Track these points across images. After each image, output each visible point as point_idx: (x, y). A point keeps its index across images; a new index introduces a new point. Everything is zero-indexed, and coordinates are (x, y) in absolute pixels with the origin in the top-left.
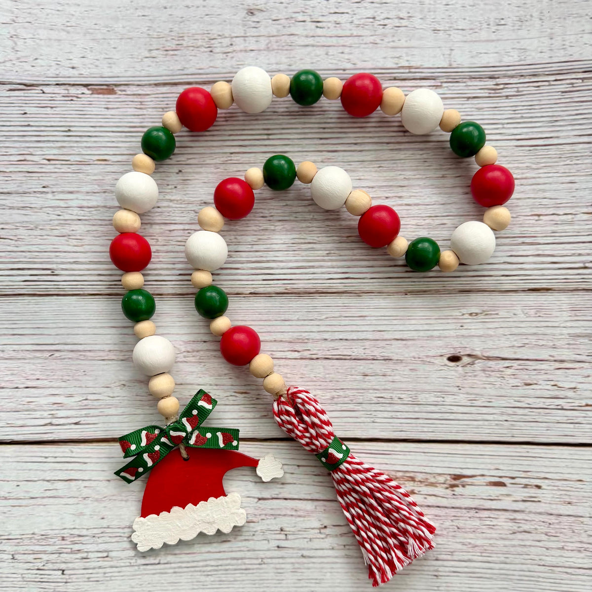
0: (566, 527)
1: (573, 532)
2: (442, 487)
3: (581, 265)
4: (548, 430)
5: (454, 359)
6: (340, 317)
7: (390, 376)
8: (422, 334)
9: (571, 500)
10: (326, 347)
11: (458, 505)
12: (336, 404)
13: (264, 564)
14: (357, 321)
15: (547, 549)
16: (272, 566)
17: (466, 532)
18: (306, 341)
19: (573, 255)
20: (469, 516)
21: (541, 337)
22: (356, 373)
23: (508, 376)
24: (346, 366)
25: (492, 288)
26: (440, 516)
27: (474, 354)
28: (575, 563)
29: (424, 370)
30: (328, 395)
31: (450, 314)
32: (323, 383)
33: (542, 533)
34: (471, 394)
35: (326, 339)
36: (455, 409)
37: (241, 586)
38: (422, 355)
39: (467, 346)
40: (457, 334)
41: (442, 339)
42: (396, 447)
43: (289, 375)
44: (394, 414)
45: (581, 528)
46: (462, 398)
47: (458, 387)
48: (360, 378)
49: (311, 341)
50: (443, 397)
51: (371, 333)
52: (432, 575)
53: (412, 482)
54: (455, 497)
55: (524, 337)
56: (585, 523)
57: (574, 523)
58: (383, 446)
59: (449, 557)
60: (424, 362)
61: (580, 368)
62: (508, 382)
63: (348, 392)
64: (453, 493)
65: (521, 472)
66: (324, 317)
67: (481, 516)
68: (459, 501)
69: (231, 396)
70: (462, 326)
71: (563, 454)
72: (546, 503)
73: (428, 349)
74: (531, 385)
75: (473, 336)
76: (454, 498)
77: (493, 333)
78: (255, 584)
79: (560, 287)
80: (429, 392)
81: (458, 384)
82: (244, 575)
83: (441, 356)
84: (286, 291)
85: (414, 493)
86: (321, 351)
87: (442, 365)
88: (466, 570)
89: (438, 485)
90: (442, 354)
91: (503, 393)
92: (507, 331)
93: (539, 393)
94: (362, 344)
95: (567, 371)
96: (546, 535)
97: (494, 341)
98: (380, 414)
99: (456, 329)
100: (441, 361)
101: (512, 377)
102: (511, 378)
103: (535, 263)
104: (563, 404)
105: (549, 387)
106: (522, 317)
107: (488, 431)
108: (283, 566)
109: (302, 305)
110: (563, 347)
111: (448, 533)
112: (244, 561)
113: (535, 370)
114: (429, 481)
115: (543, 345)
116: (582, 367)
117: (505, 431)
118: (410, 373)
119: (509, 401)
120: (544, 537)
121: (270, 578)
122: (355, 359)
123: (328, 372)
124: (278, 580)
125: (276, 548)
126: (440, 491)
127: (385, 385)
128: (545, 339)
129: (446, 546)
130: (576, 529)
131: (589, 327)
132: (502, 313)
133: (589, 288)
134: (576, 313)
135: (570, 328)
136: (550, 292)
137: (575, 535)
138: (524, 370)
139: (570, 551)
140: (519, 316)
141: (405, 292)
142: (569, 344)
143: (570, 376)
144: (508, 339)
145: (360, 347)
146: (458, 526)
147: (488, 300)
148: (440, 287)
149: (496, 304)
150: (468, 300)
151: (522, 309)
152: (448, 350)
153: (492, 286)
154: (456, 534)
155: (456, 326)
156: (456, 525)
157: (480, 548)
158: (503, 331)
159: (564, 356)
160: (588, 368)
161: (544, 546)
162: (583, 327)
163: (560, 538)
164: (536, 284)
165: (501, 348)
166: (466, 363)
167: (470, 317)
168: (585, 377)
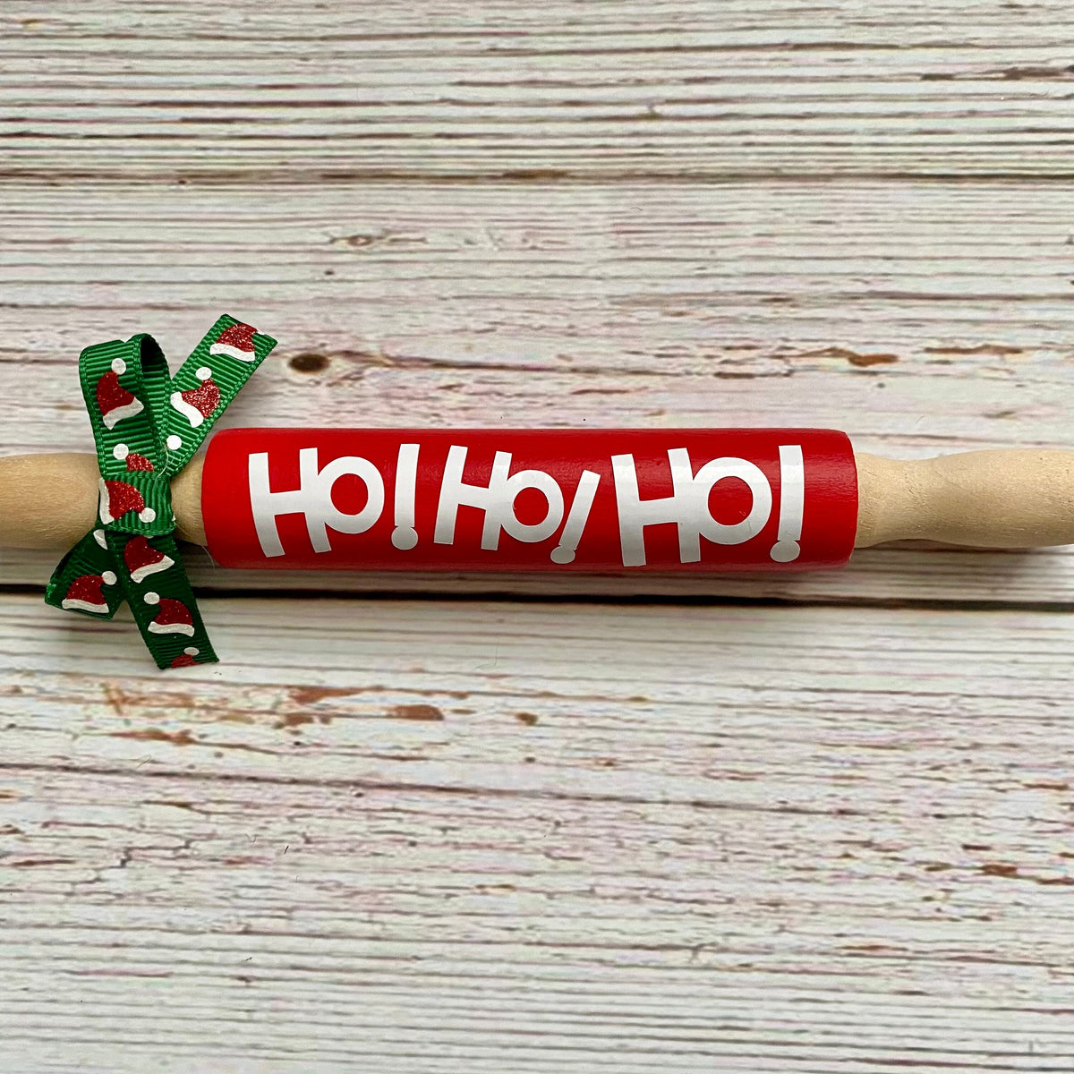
0: (601, 832)
1: (620, 845)
2: (267, 723)
3: (644, 110)
5: (309, 363)
8: (221, 291)
9: (613, 756)
11: (307, 774)
14: (44, 255)
15: (550, 896)
17: (328, 853)
19: (623, 83)
20: (339, 805)
21: (537, 304)
22: (37, 401)
23: (452, 413)
24: (12, 380)
25: (409, 167)
26: (257, 807)
27: (360, 349)
28: (623, 933)
31: (299, 239)
33: (537, 851)
39: (344, 328)
40: (318, 294)
41: (276, 307)
45: (639, 834)
48: (48, 414)
51: (82, 288)
52: (232, 977)
53: (184, 710)
54: (298, 750)
55: (495, 305)
56: (651, 819)
57: (622, 819)
59: (281, 925)
61: (640, 390)
64: (297, 739)
65: (482, 679)
67: (372, 805)
68: (311, 762)
70: (329, 273)
72: (546, 764)
75: (360, 300)
76: (297, 754)
77: (411, 293)
79: (589, 168)
83: (274, 354)
85: (191, 741)
87: (274, 381)
88: (328, 961)
89: (255, 717)
92: (449, 289)
94: (57, 320)
95: (604, 397)
96: (548, 855)
97: (414, 315)
99: (314, 282)
100: (273, 368)
101: (461, 413)
102: (457, 417)
103: (524, 104)
106: (488, 249)
110: (597, 332)
111: (278, 854)
113: (520, 395)
114: (230, 706)
115: (542, 327)
116: (646, 388)
120: (542, 862)
122: (35, 361)
126: (258, 732)
128: (547, 310)
129: (273, 893)
130: (628, 838)
131: (664, 277)
132: (436, 239)
133: (664, 170)
134: (628, 239)
135: (613, 282)
136: (562, 180)
137: (623, 855)
138: (493, 395)
139: (609, 901)
140: (480, 245)
141: (178, 177)
142: (610, 324)
143: (612, 412)
144: (451, 309)
145: (51, 327)
146: (308, 835)
147: (400, 200)
148: (273, 164)
149: (419, 213)
150: (347, 200)
151: (488, 228)
152: (291, 339)
153: (410, 164)
154: (299, 858)
155: (312, 271)
156: (301, 831)
157: (369, 898)
158: (437, 288)
159: (596, 357)
160: (658, 391)
161: (543, 888)
162: (648, 277)
163: (584, 863)
164: (525, 161)
165: (433, 333)
166: (341, 375)
167: (352, 248)
168: (653, 415)
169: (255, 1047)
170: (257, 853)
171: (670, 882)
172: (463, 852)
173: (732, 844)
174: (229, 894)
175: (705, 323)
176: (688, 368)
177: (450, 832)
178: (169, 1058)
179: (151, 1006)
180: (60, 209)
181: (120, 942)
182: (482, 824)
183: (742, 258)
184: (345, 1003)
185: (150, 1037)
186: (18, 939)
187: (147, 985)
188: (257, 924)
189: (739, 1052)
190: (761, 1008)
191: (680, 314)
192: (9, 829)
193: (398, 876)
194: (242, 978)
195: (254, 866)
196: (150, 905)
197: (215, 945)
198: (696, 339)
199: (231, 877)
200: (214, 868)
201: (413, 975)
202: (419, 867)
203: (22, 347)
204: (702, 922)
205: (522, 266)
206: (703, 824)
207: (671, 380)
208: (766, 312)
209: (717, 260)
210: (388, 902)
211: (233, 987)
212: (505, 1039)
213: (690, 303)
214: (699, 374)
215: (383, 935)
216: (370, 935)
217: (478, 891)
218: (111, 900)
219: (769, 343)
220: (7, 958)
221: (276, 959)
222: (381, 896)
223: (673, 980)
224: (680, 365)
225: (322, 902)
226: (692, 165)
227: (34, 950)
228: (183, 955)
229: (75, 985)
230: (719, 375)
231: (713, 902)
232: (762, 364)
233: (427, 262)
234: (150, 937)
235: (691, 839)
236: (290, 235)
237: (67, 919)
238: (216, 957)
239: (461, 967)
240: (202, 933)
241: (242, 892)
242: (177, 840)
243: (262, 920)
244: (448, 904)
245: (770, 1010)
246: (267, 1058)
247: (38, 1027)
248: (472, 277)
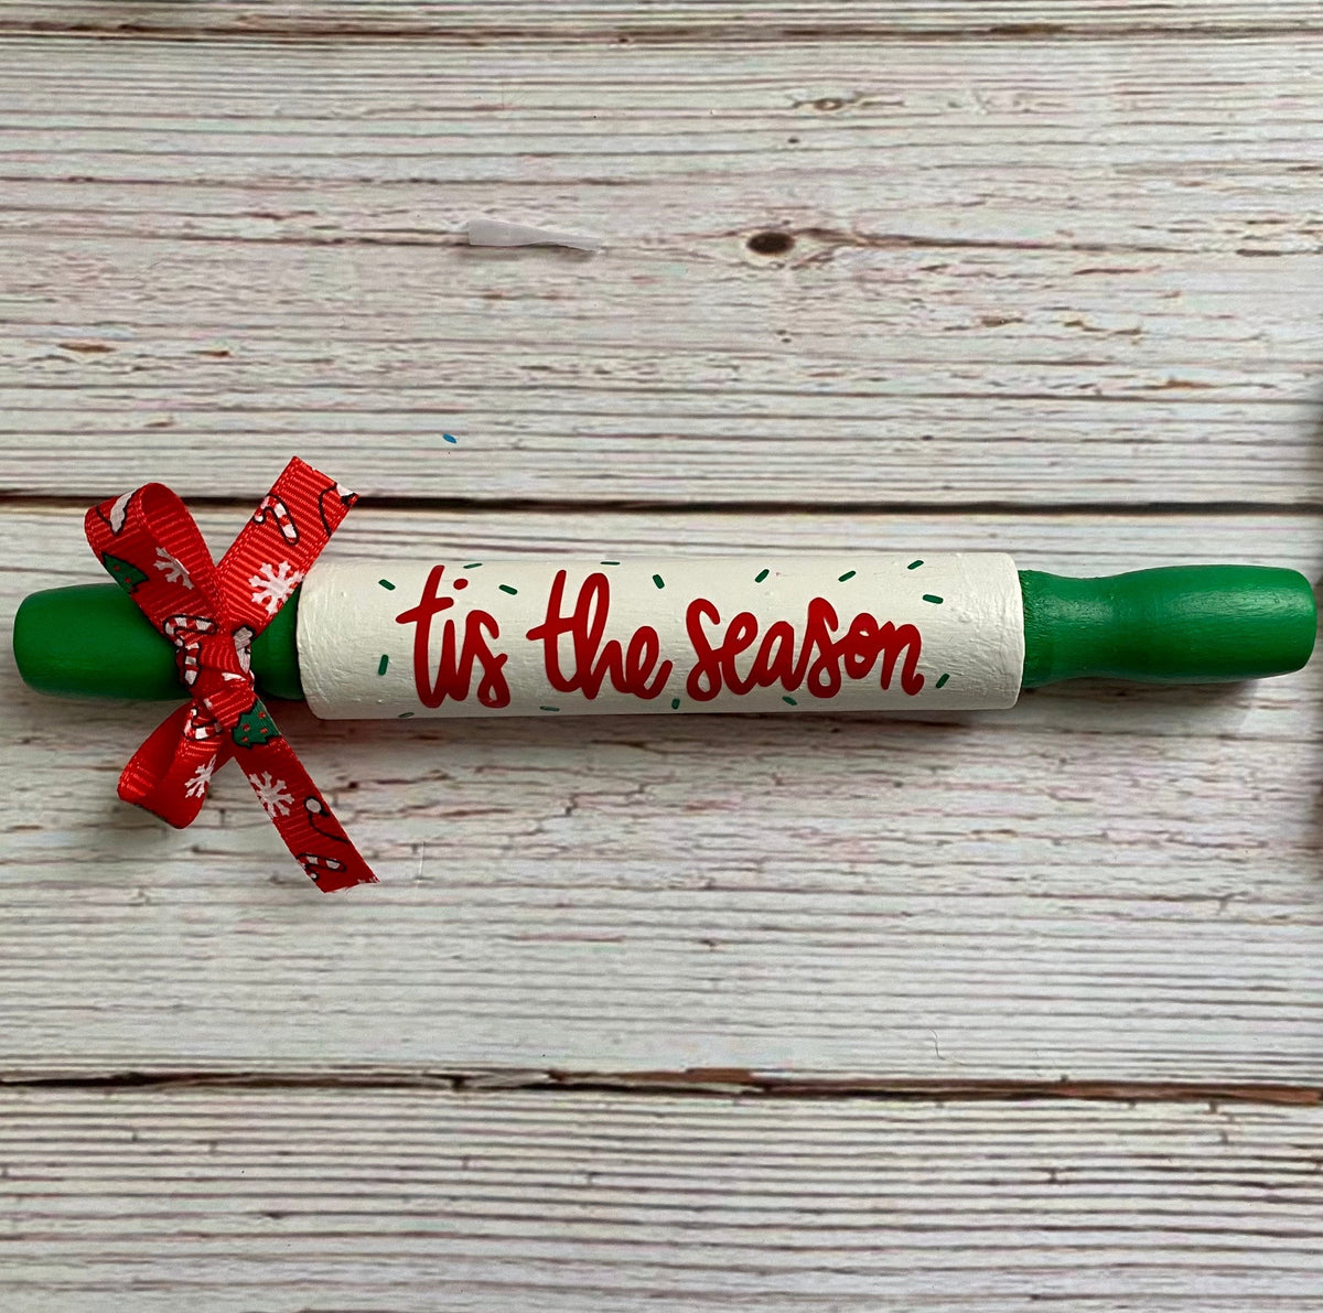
0: (1113, 769)
1: (1136, 784)
4: (1053, 464)
5: (771, 243)
6: (415, 108)
7: (570, 298)
8: (670, 163)
9: (1126, 685)
10: (366, 206)
12: (398, 388)
13: (149, 903)
14: (467, 124)
15: (1057, 842)
16: (173, 910)
17: (802, 796)
18: (302, 184)
20: (814, 742)
21: (1031, 174)
22: (463, 290)
23: (936, 298)
24: (431, 266)
25: (884, 22)
27: (830, 226)
28: (1141, 883)
29: (678, 279)
30: (372, 360)
31: (758, 103)
32: (354, 320)
33: (1040, 791)
34: (821, 356)
35: (367, 181)
36: (771, 404)
37: (71, 975)
38: (670, 230)
39: (810, 203)
40: (780, 164)
41: (733, 180)
42: (586, 528)
43: (243, 295)
44: (580, 422)
45: (1157, 771)
46: (791, 369)
47: (781, 332)
48: (474, 304)
49: (318, 184)
50: (735, 368)
51: (513, 160)
52: (693, 940)
55: (983, 175)
56: (1171, 754)
57: (1137, 755)
58: (546, 526)
59: (750, 879)
60: (677, 254)
61: (1150, 269)
62: (933, 316)
63: (435, 351)
66: (363, 109)
67: (851, 741)
69: (51, 357)
70: (793, 141)
71: (1100, 540)
73: (689, 211)
74: (999, 322)
75: (829, 171)
77: (886, 163)
78: (114, 969)
79: (1089, 21)
80: (693, 350)
81: (781, 325)
82: (80, 939)
83: (732, 234)
84: (240, 24)
86: (350, 218)
87: (732, 265)
88: (805, 920)
90: (733, 229)
91: (917, 349)
92: (930, 158)
93: (1026, 349)
94: (482, 197)
95: (1110, 277)
96: (1053, 796)
97: (890, 187)
98: (539, 423)
99: (776, 151)
100: (731, 250)
101: (947, 298)
102: (941, 302)
104: (1101, 382)
105: (1058, 330)
106: (974, 112)
107: (871, 473)
108: (209, 912)
109: (293, 71)
110: (1102, 204)
111: (745, 798)
112: (83, 892)
113: (1014, 276)
115: (1038, 199)
116: (1158, 267)
117: (924, 473)
118: (633, 289)
119: (936, 375)
120: (1048, 805)
121: (166, 950)
122: (457, 244)
123: (369, 283)
124: (193, 958)
125: (189, 855)
127: (554, 328)
128: (1045, 180)
129: (739, 842)
130: (1145, 776)
131: (1177, 143)
132: (914, 102)
133: (1176, 23)
134: (1134, 101)
135: (1118, 147)
136: (1058, 36)
137: (1138, 794)
138: (983, 277)
139: (1125, 846)
140: (965, 109)
141: (619, 35)
142: (1115, 196)
143: (1121, 294)
144: (932, 180)
145: (476, 206)
146: (779, 775)
147: (876, 60)
148: (726, 19)
149: (896, 73)
150: (813, 59)
151: (975, 90)
152: (751, 216)
153: (883, 18)
154: (769, 803)
155: (774, 139)
156: (771, 771)
157: (849, 847)
158: (915, 157)
159: (1102, 232)
160: (1173, 270)
161: (1047, 833)
162: (1159, 143)
163: (1093, 805)
164: (1015, 14)
165: (913, 207)
166: (807, 257)
167: (819, 113)
168: (1167, 297)
169: (722, 1021)
170: (721, 797)
171: (1192, 825)
172: (955, 794)
173: (1264, 780)
174: (690, 844)
175: (1225, 194)
176: (1206, 244)
177: (940, 772)
178: (622, 1036)
179: (599, 975)
180: (484, 72)
181: (565, 901)
182: (976, 763)
183: (1265, 122)
184: (825, 968)
185: (599, 1012)
186: (448, 900)
187: (596, 950)
188: (722, 878)
189: (1276, 1016)
190: (1300, 965)
191: (1195, 184)
192: (437, 775)
193: (885, 821)
194: (706, 942)
195: (718, 811)
196: (599, 859)
197: (674, 903)
198: (1213, 212)
199: (693, 825)
200: (672, 815)
201: (903, 934)
202: (907, 810)
203: (444, 228)
204: (1230, 870)
205: (1014, 131)
206: (1230, 759)
207: (1188, 258)
208: (1293, 182)
209: (1236, 124)
210: (871, 850)
211: (694, 952)
212: (1009, 1005)
213: (1207, 171)
214: (1219, 251)
215: (867, 888)
216: (852, 889)
217: (974, 837)
218: (554, 854)
219: (1296, 217)
220: (435, 922)
221: (744, 918)
222: (865, 844)
223: (1198, 935)
224: (1198, 241)
225: (798, 852)
226: (1207, 18)
227: (467, 913)
228: (637, 916)
229: (513, 952)
230: (1241, 252)
231: (1243, 846)
232: (1290, 240)
233: (905, 128)
234: (599, 895)
235: (1219, 776)
236: (748, 98)
237: (504, 876)
238: (676, 917)
239: (958, 924)
240: (660, 889)
241: (705, 841)
242: (630, 784)
243: (728, 875)
244: (941, 852)
245: (1310, 967)
246: (735, 1035)
247: (470, 1000)
248: (957, 144)
